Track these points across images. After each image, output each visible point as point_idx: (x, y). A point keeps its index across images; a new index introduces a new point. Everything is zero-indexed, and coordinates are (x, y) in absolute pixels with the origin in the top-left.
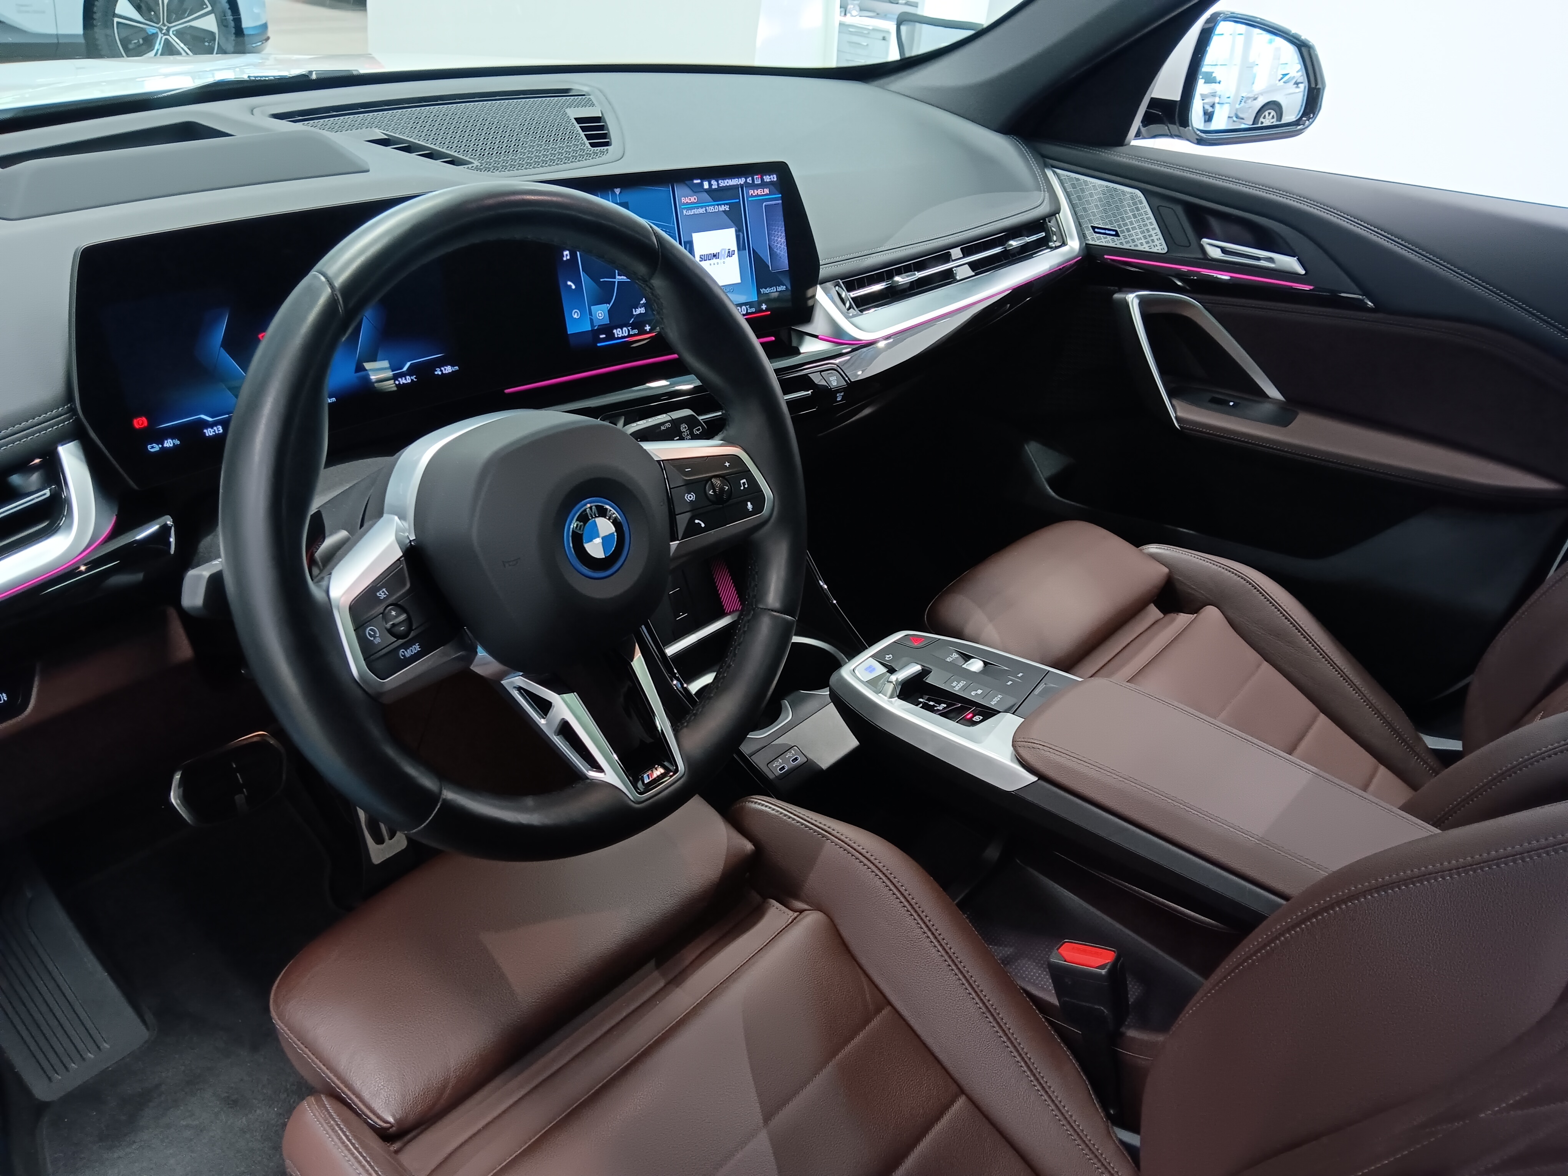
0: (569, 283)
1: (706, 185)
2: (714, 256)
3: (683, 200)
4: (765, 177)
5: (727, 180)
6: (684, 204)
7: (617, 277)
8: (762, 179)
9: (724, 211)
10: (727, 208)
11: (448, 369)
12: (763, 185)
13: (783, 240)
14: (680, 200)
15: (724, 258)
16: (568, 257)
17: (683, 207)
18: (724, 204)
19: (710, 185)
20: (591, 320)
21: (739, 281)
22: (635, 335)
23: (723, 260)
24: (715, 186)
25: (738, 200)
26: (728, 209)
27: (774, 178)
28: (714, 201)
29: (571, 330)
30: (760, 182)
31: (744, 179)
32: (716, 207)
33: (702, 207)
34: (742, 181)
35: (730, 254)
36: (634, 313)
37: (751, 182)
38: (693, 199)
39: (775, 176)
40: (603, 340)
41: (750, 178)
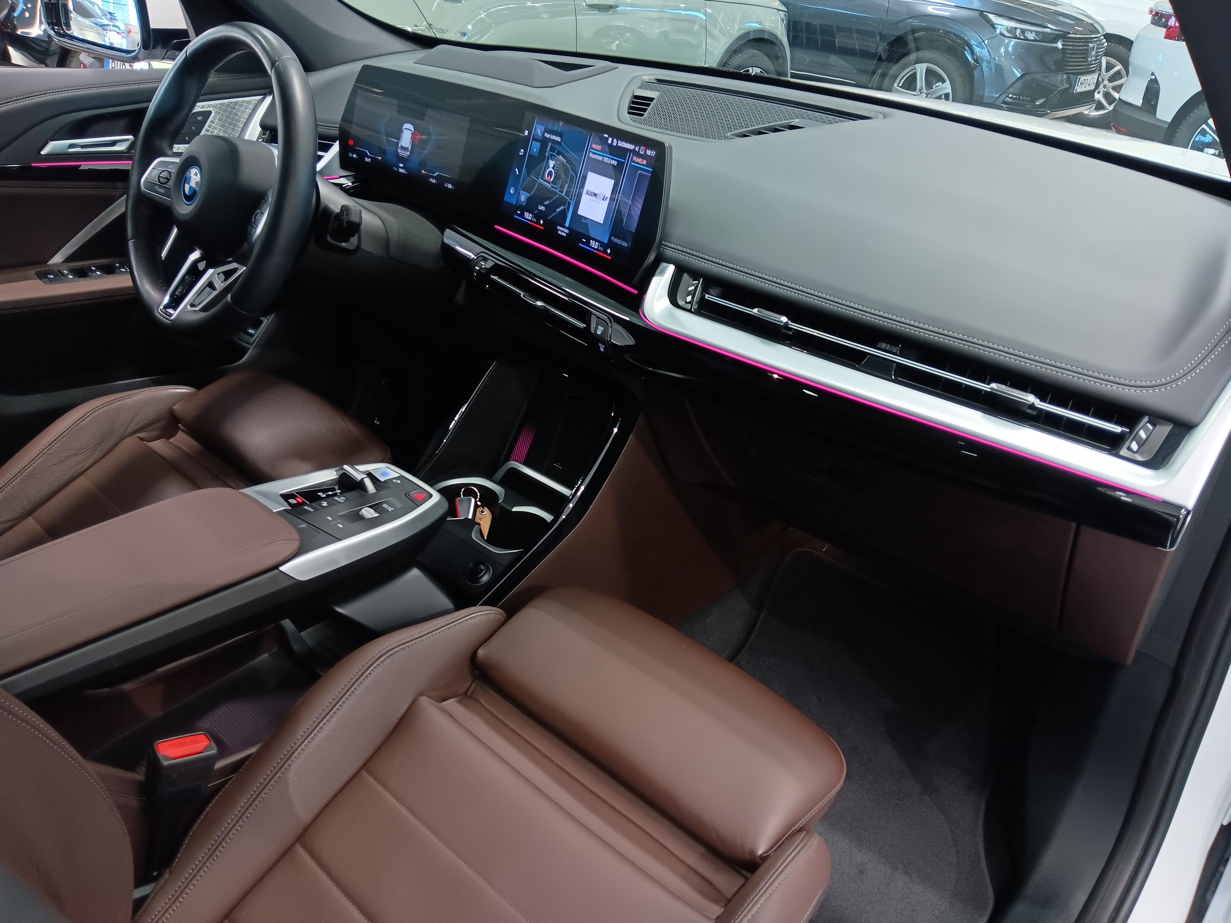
0: (517, 170)
1: (610, 141)
2: (595, 195)
3: (594, 146)
4: (647, 151)
5: (624, 143)
6: (593, 149)
7: (540, 180)
8: (645, 152)
9: (613, 165)
10: (615, 163)
11: (450, 186)
12: (644, 157)
13: (640, 207)
14: (591, 145)
15: (600, 200)
16: (522, 154)
17: (591, 150)
18: (615, 160)
19: (612, 141)
20: (518, 199)
21: (602, 222)
22: (534, 222)
23: (598, 201)
24: (614, 144)
25: (624, 161)
26: (616, 165)
27: (653, 153)
28: (611, 155)
29: (506, 199)
30: (643, 153)
31: (634, 146)
32: (610, 159)
33: (602, 155)
34: (632, 147)
35: (604, 199)
36: (539, 208)
37: (637, 151)
38: (599, 147)
39: (654, 152)
40: (518, 215)
41: (638, 147)
